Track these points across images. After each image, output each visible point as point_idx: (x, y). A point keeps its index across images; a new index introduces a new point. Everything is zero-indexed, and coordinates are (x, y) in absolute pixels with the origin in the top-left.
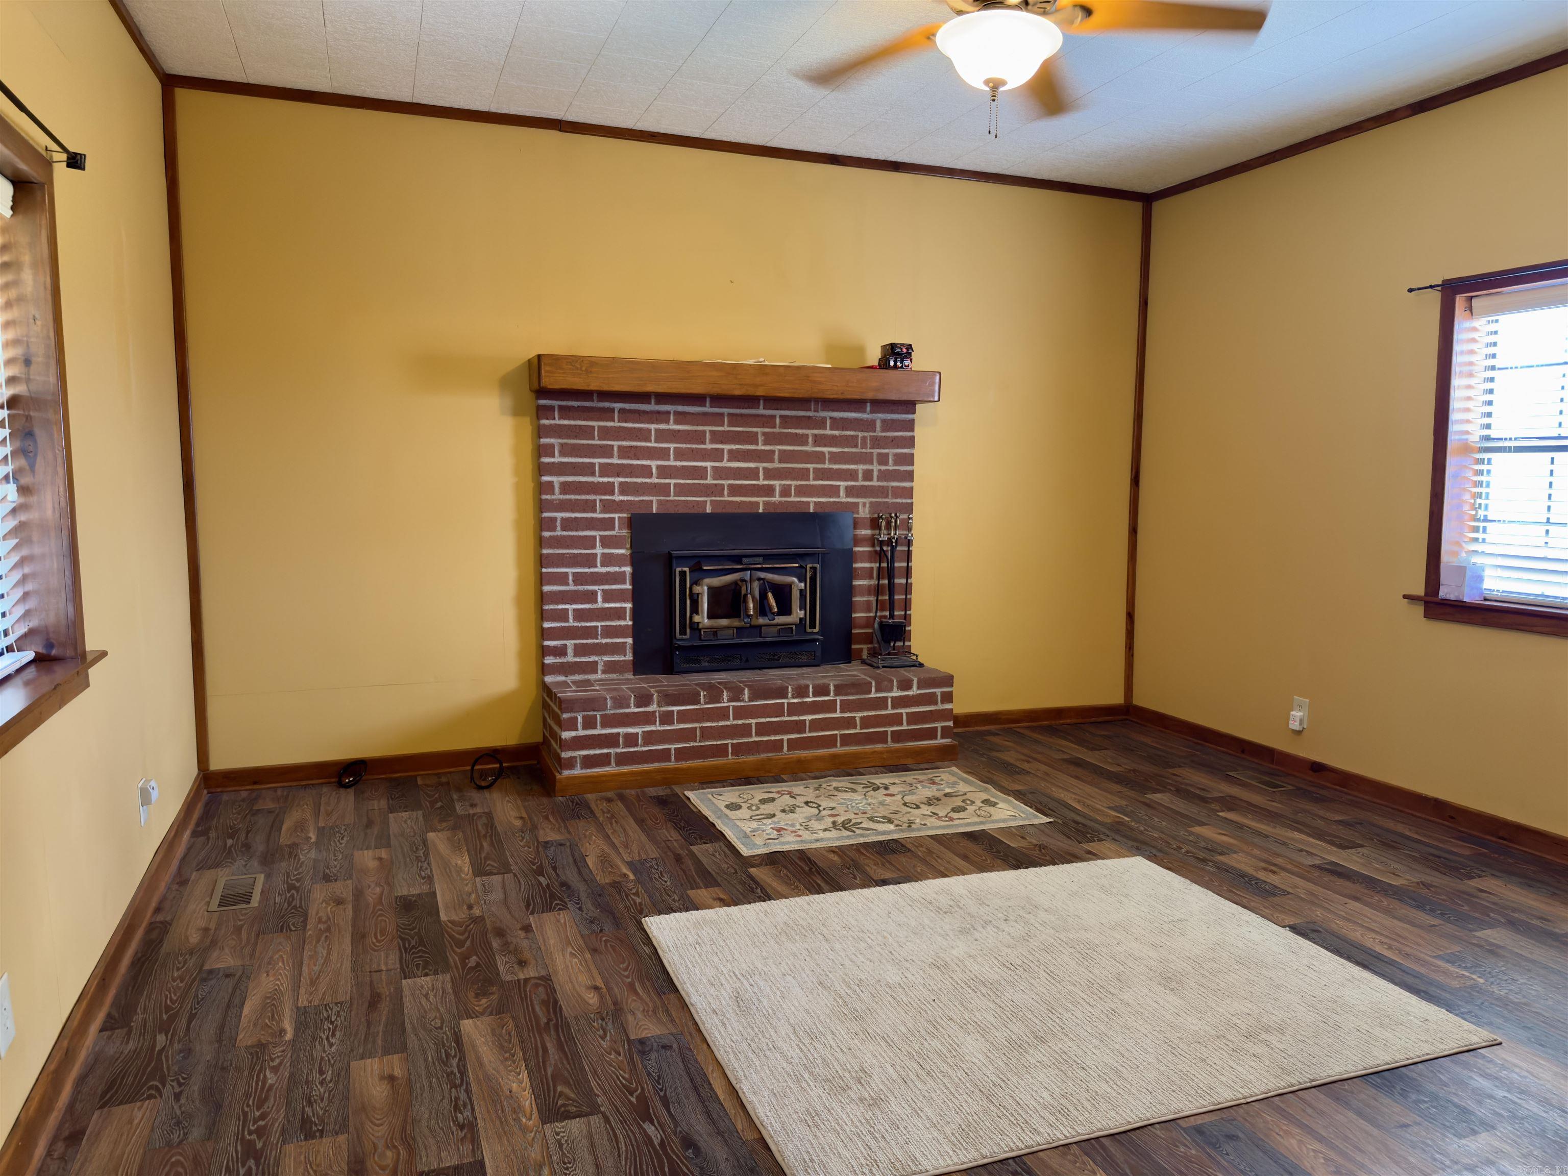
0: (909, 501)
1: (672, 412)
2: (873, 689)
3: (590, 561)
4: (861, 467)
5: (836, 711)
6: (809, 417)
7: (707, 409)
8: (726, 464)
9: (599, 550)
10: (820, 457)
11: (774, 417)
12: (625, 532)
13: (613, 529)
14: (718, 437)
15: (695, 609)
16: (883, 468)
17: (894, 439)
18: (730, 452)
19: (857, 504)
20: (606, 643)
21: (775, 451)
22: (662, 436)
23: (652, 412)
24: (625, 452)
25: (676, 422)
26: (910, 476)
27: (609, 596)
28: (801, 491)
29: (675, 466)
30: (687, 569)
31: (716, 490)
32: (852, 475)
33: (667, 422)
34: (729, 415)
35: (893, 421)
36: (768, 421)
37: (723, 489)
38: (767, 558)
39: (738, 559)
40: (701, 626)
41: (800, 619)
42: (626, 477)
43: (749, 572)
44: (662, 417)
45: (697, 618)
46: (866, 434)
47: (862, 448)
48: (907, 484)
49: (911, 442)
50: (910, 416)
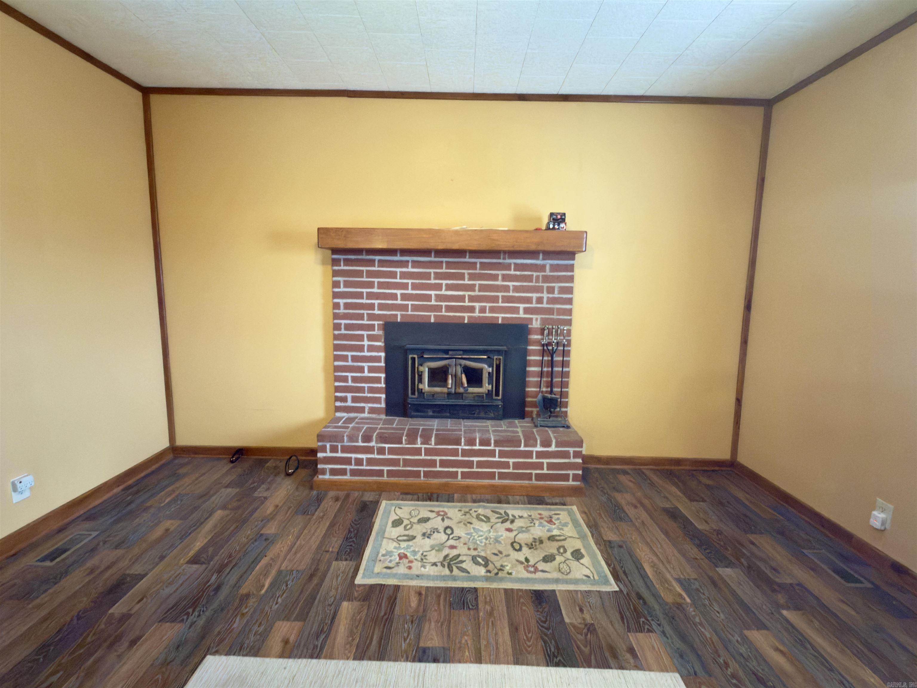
0: (569, 318)
1: (410, 261)
2: (523, 445)
3: (360, 348)
4: (535, 295)
5: (495, 457)
6: (500, 263)
7: (432, 259)
8: (443, 292)
9: (366, 343)
10: (506, 289)
11: (476, 263)
12: (381, 333)
13: (374, 330)
14: (438, 276)
15: (420, 381)
16: (551, 296)
17: (558, 277)
18: (447, 285)
19: (532, 319)
20: (370, 397)
21: (476, 284)
22: (404, 275)
23: (397, 261)
24: (381, 285)
25: (413, 267)
26: (570, 301)
27: (372, 370)
28: (492, 310)
29: (412, 294)
30: (416, 356)
31: (438, 308)
32: (529, 300)
33: (407, 267)
34: (447, 262)
35: (558, 265)
36: (473, 266)
37: (442, 308)
38: (465, 351)
39: (446, 352)
40: (423, 391)
41: (488, 390)
42: (382, 299)
43: (455, 360)
44: (404, 264)
45: (421, 386)
46: (538, 274)
47: (536, 282)
48: (568, 307)
49: (571, 279)
50: (571, 262)
